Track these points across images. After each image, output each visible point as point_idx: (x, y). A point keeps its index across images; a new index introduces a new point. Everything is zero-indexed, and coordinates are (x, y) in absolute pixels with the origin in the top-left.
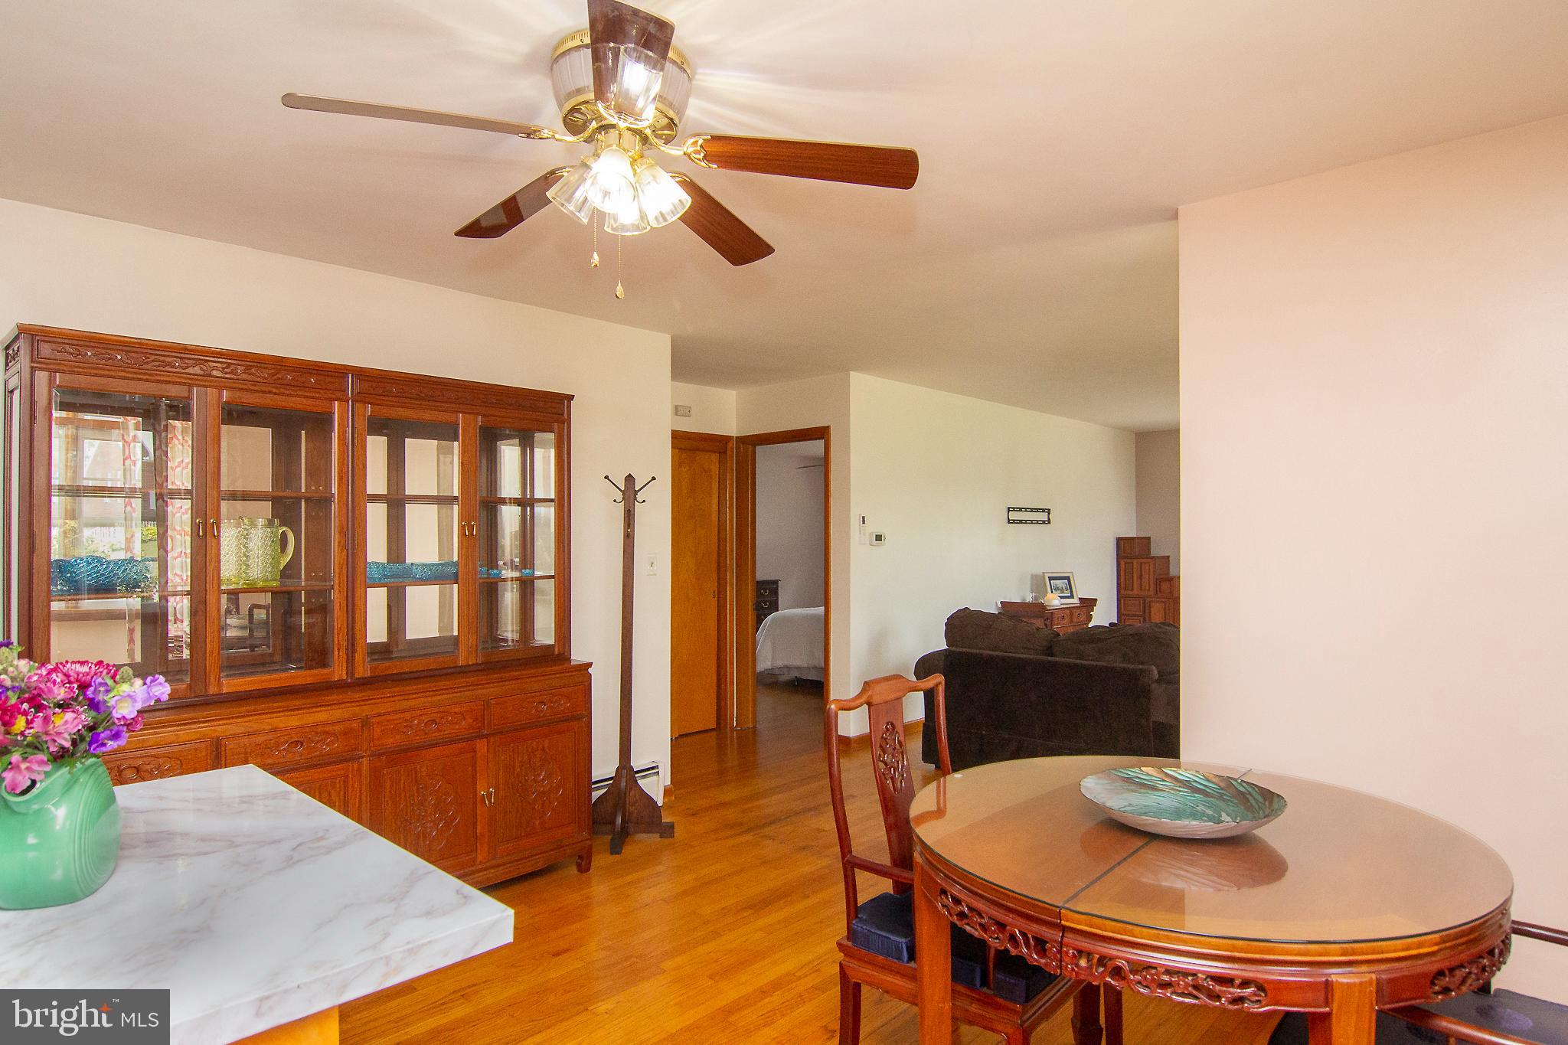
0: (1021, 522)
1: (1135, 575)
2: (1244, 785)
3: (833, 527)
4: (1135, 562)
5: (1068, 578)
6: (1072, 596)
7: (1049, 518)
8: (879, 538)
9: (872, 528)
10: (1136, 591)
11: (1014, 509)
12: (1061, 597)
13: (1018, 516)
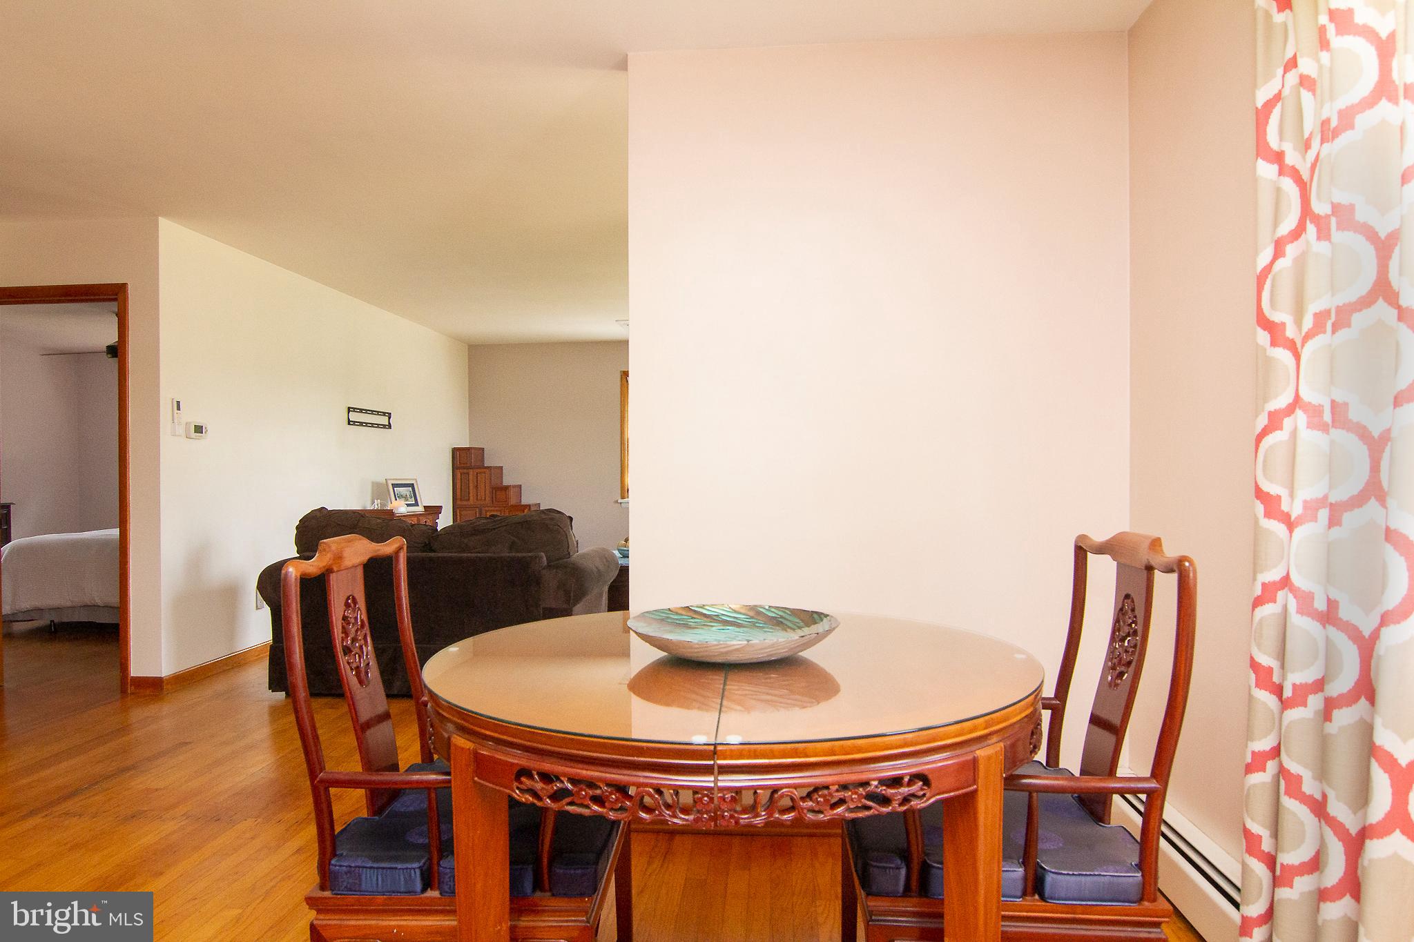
0: (361, 424)
1: (471, 485)
2: (773, 610)
3: (131, 412)
4: (471, 472)
5: (412, 486)
6: (416, 504)
7: (389, 423)
8: (199, 429)
9: (191, 416)
10: (471, 502)
11: (354, 410)
12: (408, 505)
13: (357, 417)
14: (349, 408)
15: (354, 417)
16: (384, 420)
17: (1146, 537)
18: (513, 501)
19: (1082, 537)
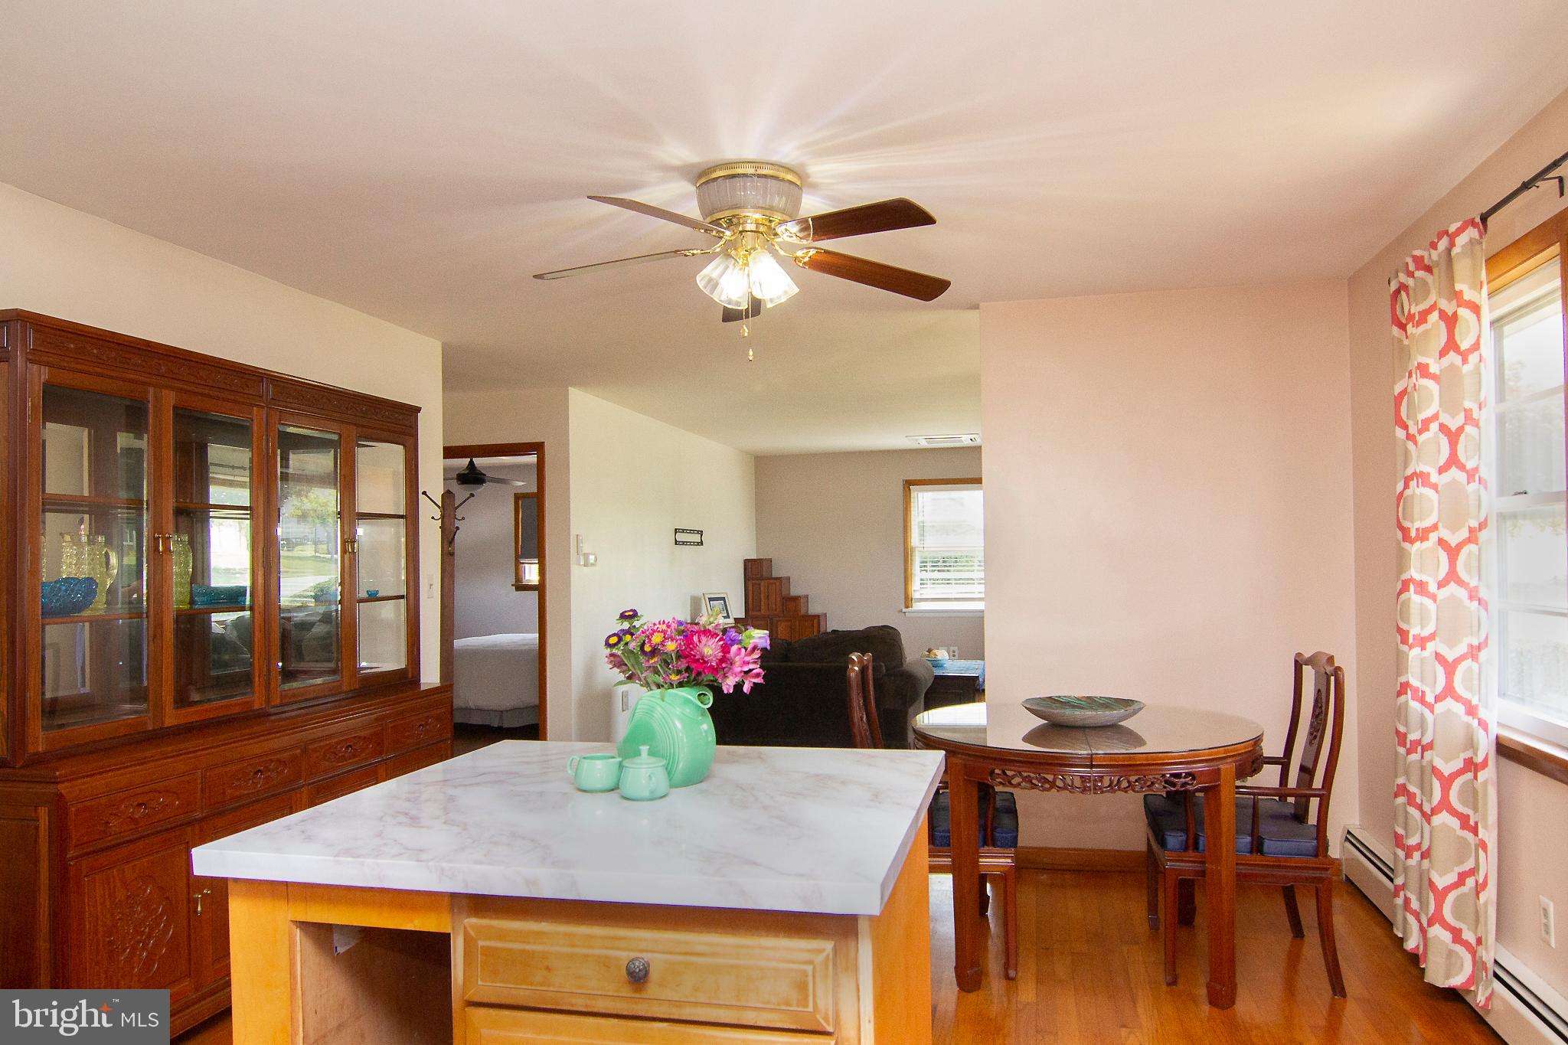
0: (684, 543)
1: (763, 596)
3: (549, 548)
4: (762, 583)
5: (726, 599)
6: (728, 617)
7: (701, 540)
10: (763, 612)
14: (676, 529)
15: (681, 537)
16: (696, 538)
17: (1327, 654)
18: (803, 612)
19: (1299, 655)
